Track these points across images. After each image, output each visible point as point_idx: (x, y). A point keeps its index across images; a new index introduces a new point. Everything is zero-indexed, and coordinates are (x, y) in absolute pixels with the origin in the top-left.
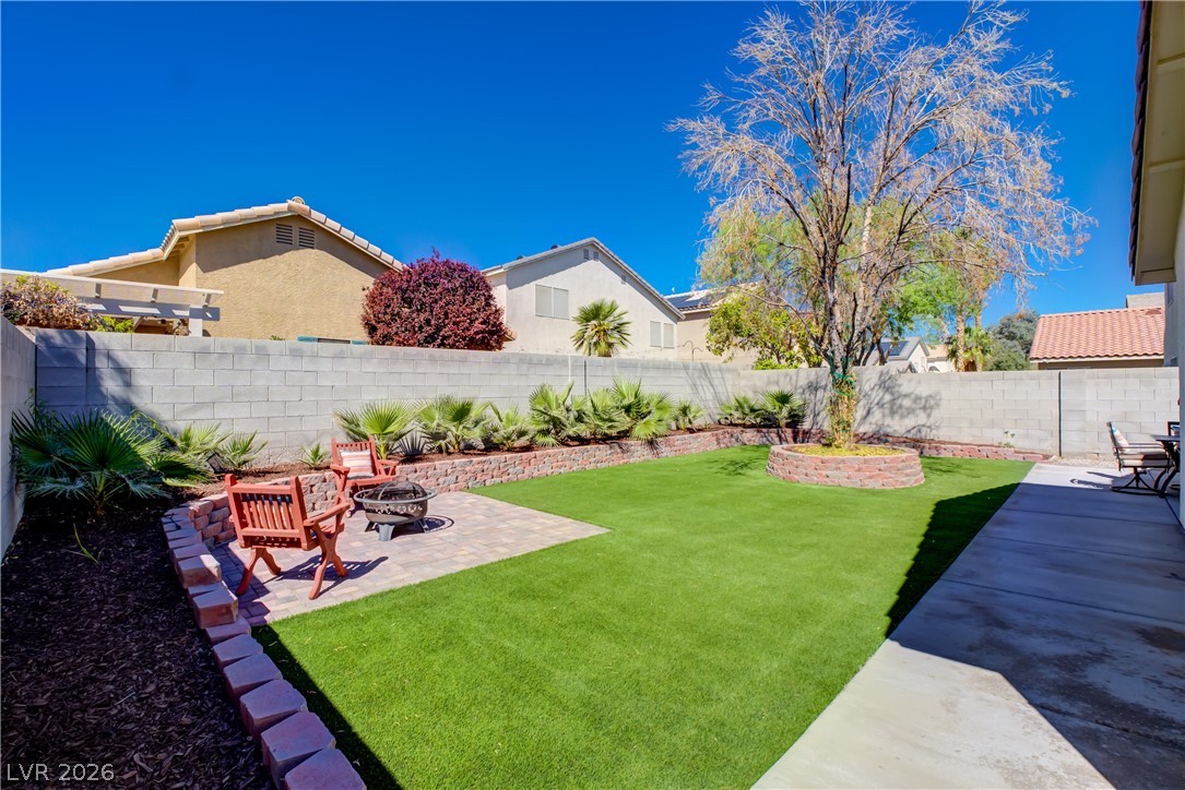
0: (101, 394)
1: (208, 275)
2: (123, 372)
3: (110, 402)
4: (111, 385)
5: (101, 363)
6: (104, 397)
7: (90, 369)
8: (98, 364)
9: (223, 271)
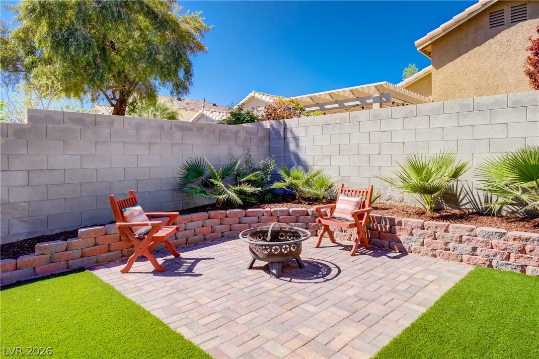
0: (289, 151)
1: (439, 70)
2: (296, 139)
3: (292, 155)
4: (292, 147)
5: (289, 135)
6: (290, 152)
7: (285, 138)
8: (288, 136)
9: (450, 65)
